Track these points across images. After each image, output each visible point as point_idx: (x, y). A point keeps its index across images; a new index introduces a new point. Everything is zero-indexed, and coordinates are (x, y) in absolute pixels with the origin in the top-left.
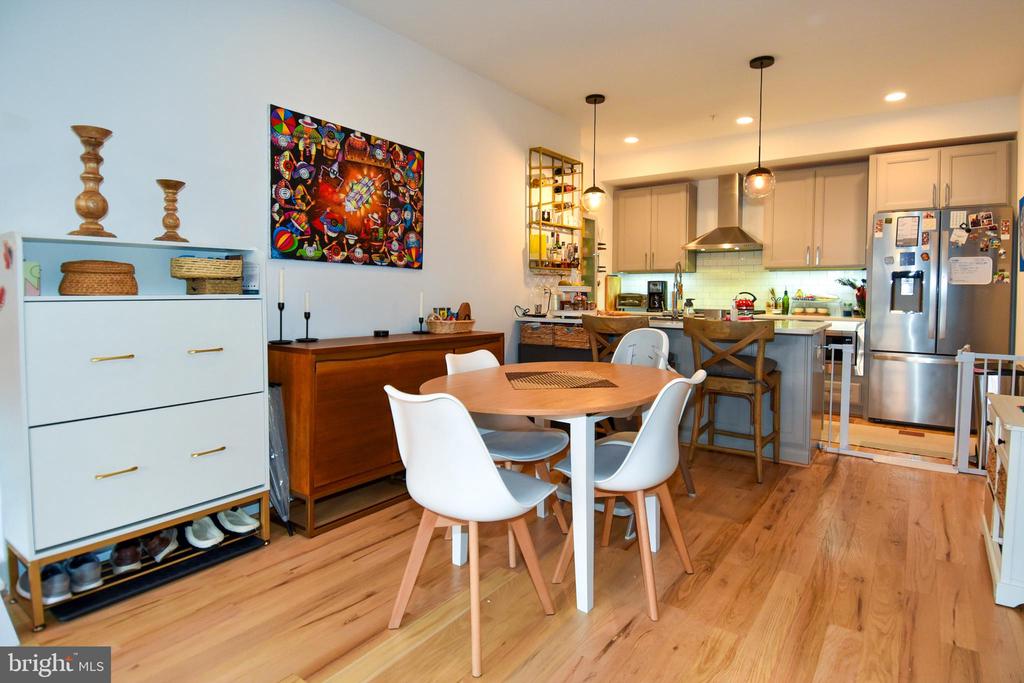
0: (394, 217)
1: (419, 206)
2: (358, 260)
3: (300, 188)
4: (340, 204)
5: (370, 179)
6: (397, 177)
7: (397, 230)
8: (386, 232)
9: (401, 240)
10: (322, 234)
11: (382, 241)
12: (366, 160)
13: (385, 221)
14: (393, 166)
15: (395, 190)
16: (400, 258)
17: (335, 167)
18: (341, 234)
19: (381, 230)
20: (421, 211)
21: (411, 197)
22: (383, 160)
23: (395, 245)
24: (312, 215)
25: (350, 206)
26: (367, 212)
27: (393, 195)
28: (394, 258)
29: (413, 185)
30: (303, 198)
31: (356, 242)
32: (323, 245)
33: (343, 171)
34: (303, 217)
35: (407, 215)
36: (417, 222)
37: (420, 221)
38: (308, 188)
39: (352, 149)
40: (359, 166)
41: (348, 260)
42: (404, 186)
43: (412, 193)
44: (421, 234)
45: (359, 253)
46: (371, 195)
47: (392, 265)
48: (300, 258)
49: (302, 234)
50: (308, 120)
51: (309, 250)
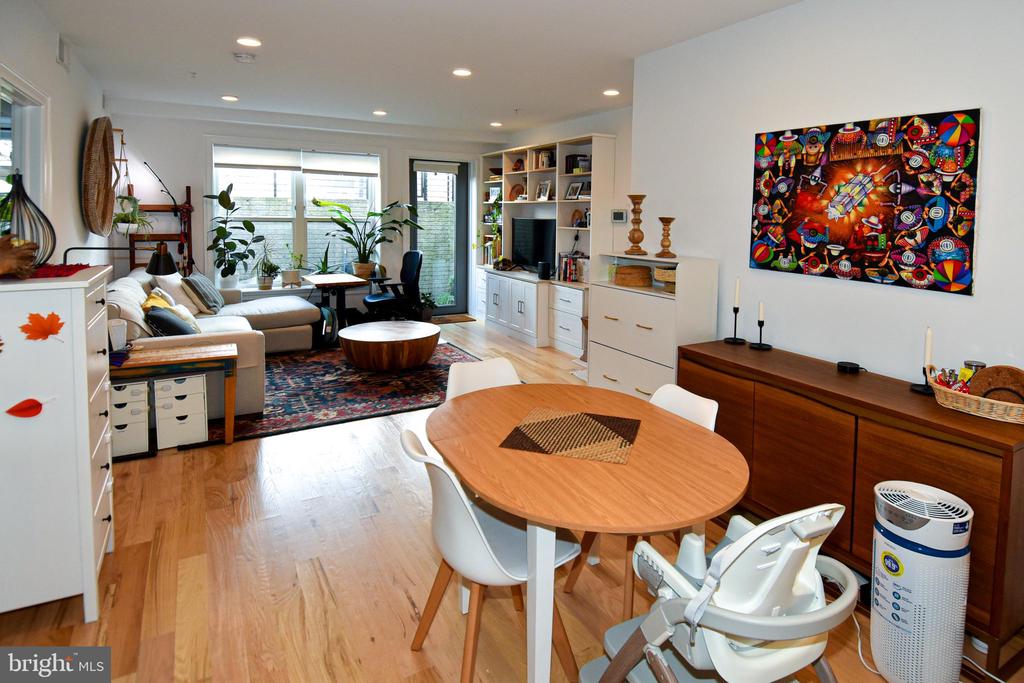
0: (908, 218)
2: (844, 275)
3: (778, 202)
4: (821, 212)
5: (866, 174)
6: (916, 161)
7: (912, 236)
8: (891, 238)
9: (920, 251)
10: (798, 245)
11: (884, 251)
12: (860, 154)
13: (891, 225)
14: (907, 149)
15: (913, 180)
16: (920, 274)
17: (817, 173)
18: (822, 245)
19: (882, 238)
20: (971, 204)
21: (945, 186)
22: (890, 146)
23: (909, 257)
24: (788, 227)
25: (834, 213)
26: (859, 217)
27: (906, 188)
28: (904, 275)
29: (950, 166)
30: (780, 212)
31: (842, 253)
32: (799, 256)
33: (828, 176)
34: (779, 230)
35: (936, 213)
36: (958, 220)
37: (965, 219)
38: (786, 201)
39: (841, 146)
40: (850, 164)
41: (829, 274)
42: (932, 170)
43: (947, 179)
44: (967, 239)
45: (845, 265)
46: (867, 195)
47: (901, 282)
48: (775, 269)
49: (777, 246)
50: (788, 134)
51: (783, 262)
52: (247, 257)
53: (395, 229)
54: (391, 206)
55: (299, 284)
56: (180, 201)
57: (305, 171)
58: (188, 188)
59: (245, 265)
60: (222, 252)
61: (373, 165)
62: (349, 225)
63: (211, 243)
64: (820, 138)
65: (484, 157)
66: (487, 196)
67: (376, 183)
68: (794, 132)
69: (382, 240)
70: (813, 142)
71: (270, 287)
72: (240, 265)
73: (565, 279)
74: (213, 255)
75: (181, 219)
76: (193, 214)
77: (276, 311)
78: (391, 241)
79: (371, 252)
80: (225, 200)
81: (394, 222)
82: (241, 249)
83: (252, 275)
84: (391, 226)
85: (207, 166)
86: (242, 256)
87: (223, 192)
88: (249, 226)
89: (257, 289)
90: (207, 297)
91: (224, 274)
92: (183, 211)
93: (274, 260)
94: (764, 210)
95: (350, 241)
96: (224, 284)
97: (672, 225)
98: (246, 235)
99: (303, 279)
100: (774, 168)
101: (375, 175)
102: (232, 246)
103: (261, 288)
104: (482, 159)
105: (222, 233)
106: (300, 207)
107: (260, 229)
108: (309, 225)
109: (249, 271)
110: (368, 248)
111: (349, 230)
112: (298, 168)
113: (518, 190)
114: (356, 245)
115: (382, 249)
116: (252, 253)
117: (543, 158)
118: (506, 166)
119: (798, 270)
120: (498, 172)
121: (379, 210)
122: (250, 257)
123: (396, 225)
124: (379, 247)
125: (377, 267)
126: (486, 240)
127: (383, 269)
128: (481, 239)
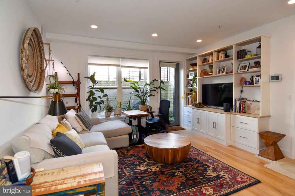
52: (101, 104)
53: (155, 90)
54: (154, 80)
55: (120, 115)
56: (76, 79)
57: (122, 66)
58: (79, 74)
59: (100, 107)
60: (91, 102)
61: (147, 65)
62: (138, 90)
63: (87, 98)
65: (187, 60)
66: (188, 76)
67: (148, 71)
69: (151, 95)
71: (109, 116)
72: (98, 107)
73: (240, 112)
74: (88, 103)
75: (76, 87)
76: (80, 85)
77: (114, 128)
78: (154, 96)
79: (146, 100)
80: (92, 78)
81: (155, 87)
82: (99, 100)
83: (103, 111)
84: (154, 89)
85: (86, 65)
86: (99, 103)
87: (92, 75)
88: (102, 90)
89: (104, 117)
90: (86, 122)
91: (93, 112)
92: (77, 84)
93: (111, 105)
95: (138, 96)
96: (92, 115)
98: (101, 94)
99: (123, 113)
101: (147, 68)
102: (95, 99)
103: (106, 117)
104: (185, 61)
105: (92, 93)
106: (120, 82)
107: (106, 91)
108: (123, 90)
109: (102, 109)
110: (145, 99)
111: (138, 91)
112: (119, 65)
114: (140, 98)
116: (103, 101)
117: (222, 54)
118: (199, 62)
121: (148, 82)
122: (102, 103)
123: (155, 89)
124: (148, 99)
125: (148, 107)
126: (187, 95)
127: (151, 108)
128: (185, 94)
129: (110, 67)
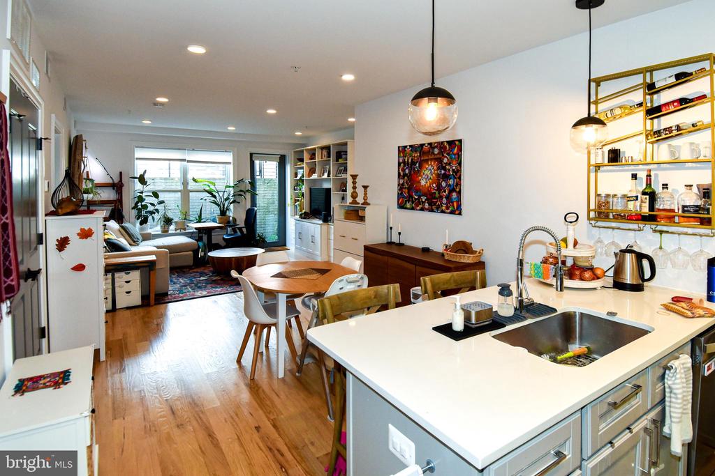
0: (444, 184)
1: (458, 174)
2: (427, 209)
3: (406, 178)
4: (419, 182)
5: (432, 166)
6: (445, 160)
7: (445, 192)
8: (439, 193)
9: (448, 197)
10: (412, 197)
11: (437, 199)
12: (430, 157)
13: (439, 188)
14: (443, 155)
15: (444, 168)
16: (447, 208)
17: (417, 165)
18: (420, 197)
19: (437, 193)
20: (460, 178)
21: (453, 170)
22: (438, 153)
23: (444, 200)
24: (409, 189)
25: (423, 182)
26: (430, 184)
27: (443, 172)
28: (443, 208)
29: (454, 163)
30: (406, 182)
31: (426, 200)
32: (413, 202)
33: (421, 167)
34: (407, 190)
35: (451, 182)
36: (457, 185)
37: (459, 184)
38: (408, 177)
39: (424, 153)
40: (427, 161)
41: (422, 209)
42: (449, 164)
43: (454, 168)
44: (459, 193)
45: (427, 205)
46: (432, 175)
47: (443, 212)
48: (406, 208)
49: (406, 198)
50: (408, 147)
51: (408, 205)
52: (154, 213)
53: (241, 195)
54: (239, 181)
55: (185, 229)
56: (116, 181)
57: (188, 161)
58: (121, 173)
59: (153, 218)
60: (140, 211)
61: (228, 157)
62: (214, 193)
63: (133, 205)
64: (418, 149)
65: (294, 152)
66: (296, 175)
67: (231, 167)
68: (410, 146)
69: (234, 202)
70: (416, 151)
71: (167, 231)
72: (150, 218)
74: (134, 212)
75: (117, 191)
76: (123, 188)
77: (173, 244)
78: (239, 203)
79: (227, 209)
80: (142, 180)
81: (241, 191)
82: (151, 208)
83: (157, 225)
84: (239, 194)
85: (131, 159)
86: (152, 213)
87: (140, 175)
88: (156, 195)
89: (160, 233)
90: (133, 235)
91: (141, 223)
92: (118, 186)
93: (170, 215)
94: (401, 181)
95: (215, 203)
96: (141, 229)
97: (368, 189)
98: (154, 200)
99: (188, 226)
100: (404, 162)
101: (230, 163)
102: (145, 207)
103: (163, 232)
104: (293, 153)
105: (141, 199)
106: (185, 183)
107: (162, 196)
108: (191, 194)
109: (156, 220)
110: (225, 207)
111: (215, 197)
112: (184, 160)
113: (312, 171)
114: (218, 205)
115: (234, 207)
116: (157, 211)
117: (325, 152)
118: (306, 157)
119: (413, 209)
120: (302, 160)
121: (232, 185)
122: (156, 213)
123: (242, 193)
124: (232, 206)
125: (231, 218)
126: (296, 201)
127: (234, 219)
128: (293, 201)
129: (171, 162)
